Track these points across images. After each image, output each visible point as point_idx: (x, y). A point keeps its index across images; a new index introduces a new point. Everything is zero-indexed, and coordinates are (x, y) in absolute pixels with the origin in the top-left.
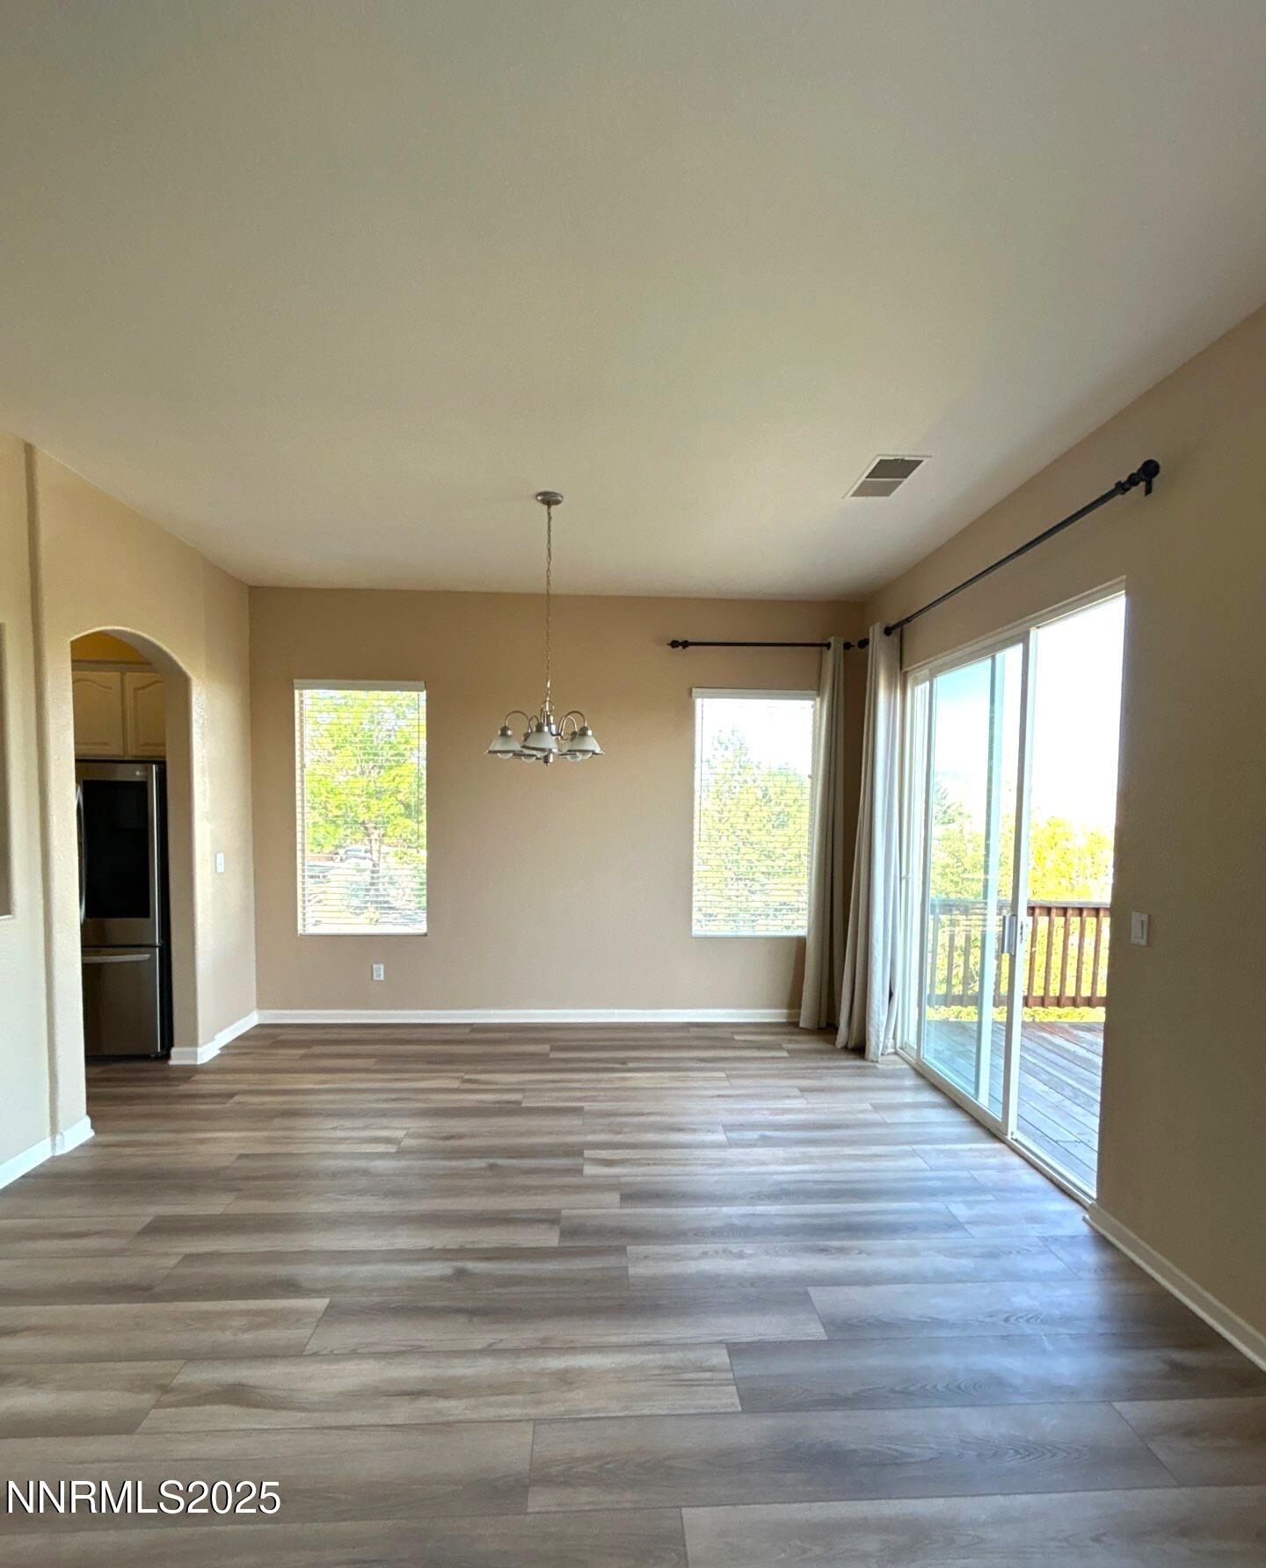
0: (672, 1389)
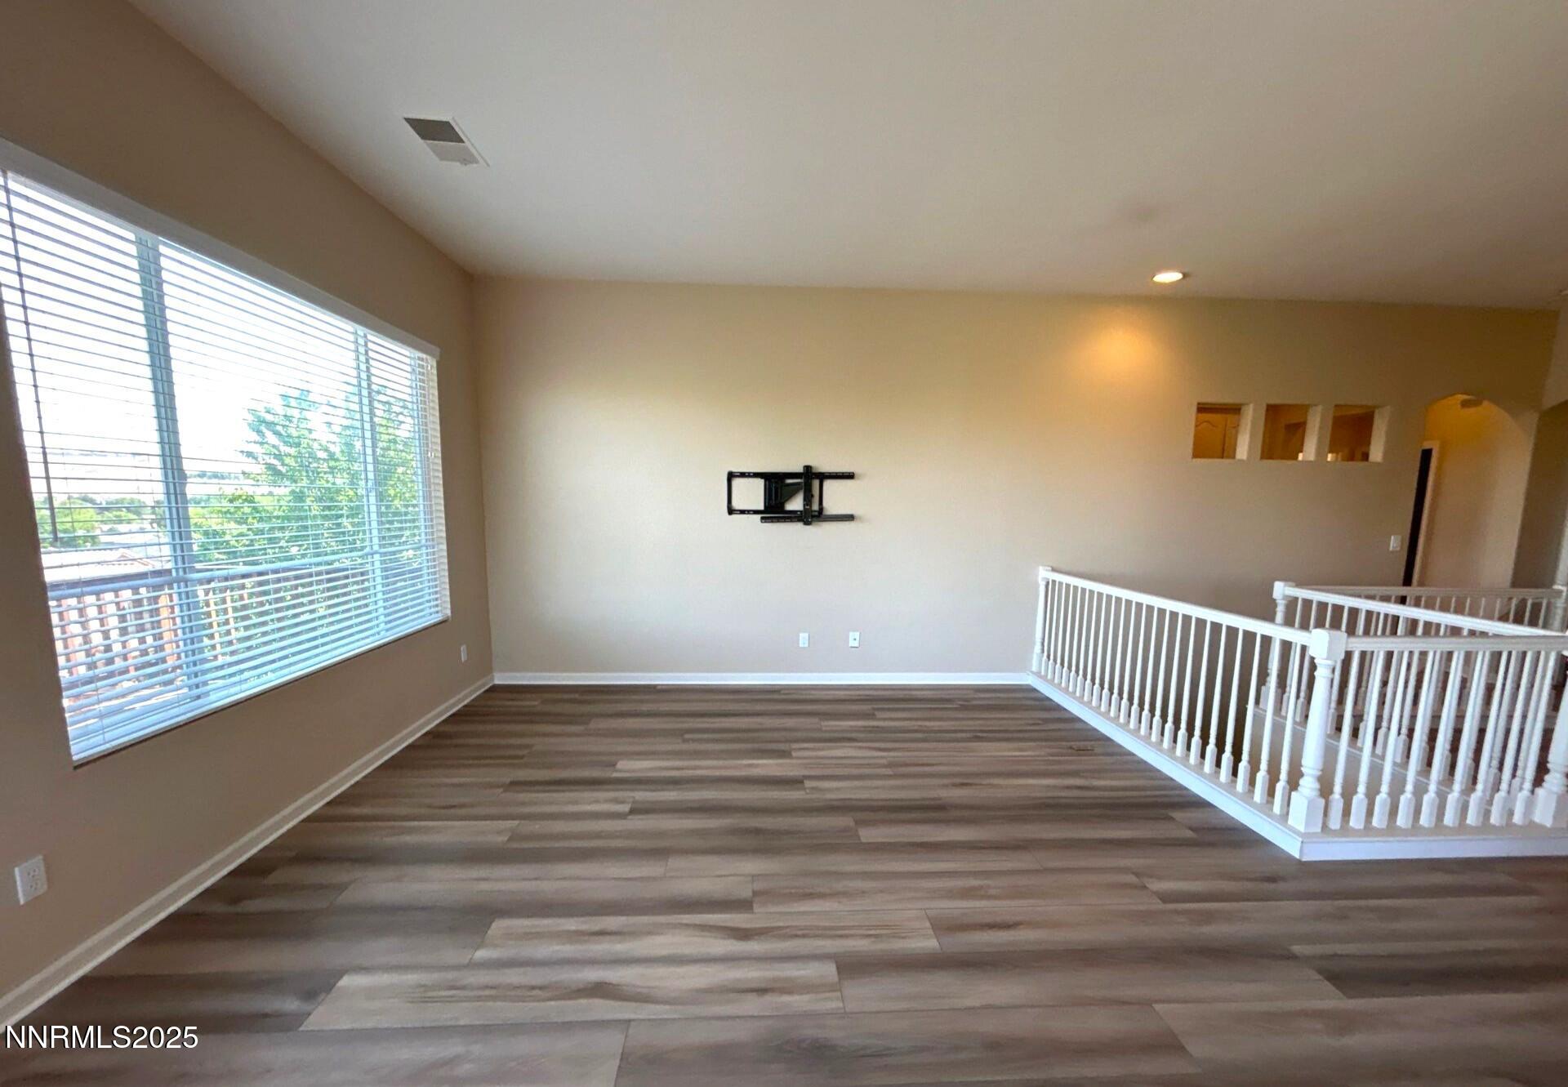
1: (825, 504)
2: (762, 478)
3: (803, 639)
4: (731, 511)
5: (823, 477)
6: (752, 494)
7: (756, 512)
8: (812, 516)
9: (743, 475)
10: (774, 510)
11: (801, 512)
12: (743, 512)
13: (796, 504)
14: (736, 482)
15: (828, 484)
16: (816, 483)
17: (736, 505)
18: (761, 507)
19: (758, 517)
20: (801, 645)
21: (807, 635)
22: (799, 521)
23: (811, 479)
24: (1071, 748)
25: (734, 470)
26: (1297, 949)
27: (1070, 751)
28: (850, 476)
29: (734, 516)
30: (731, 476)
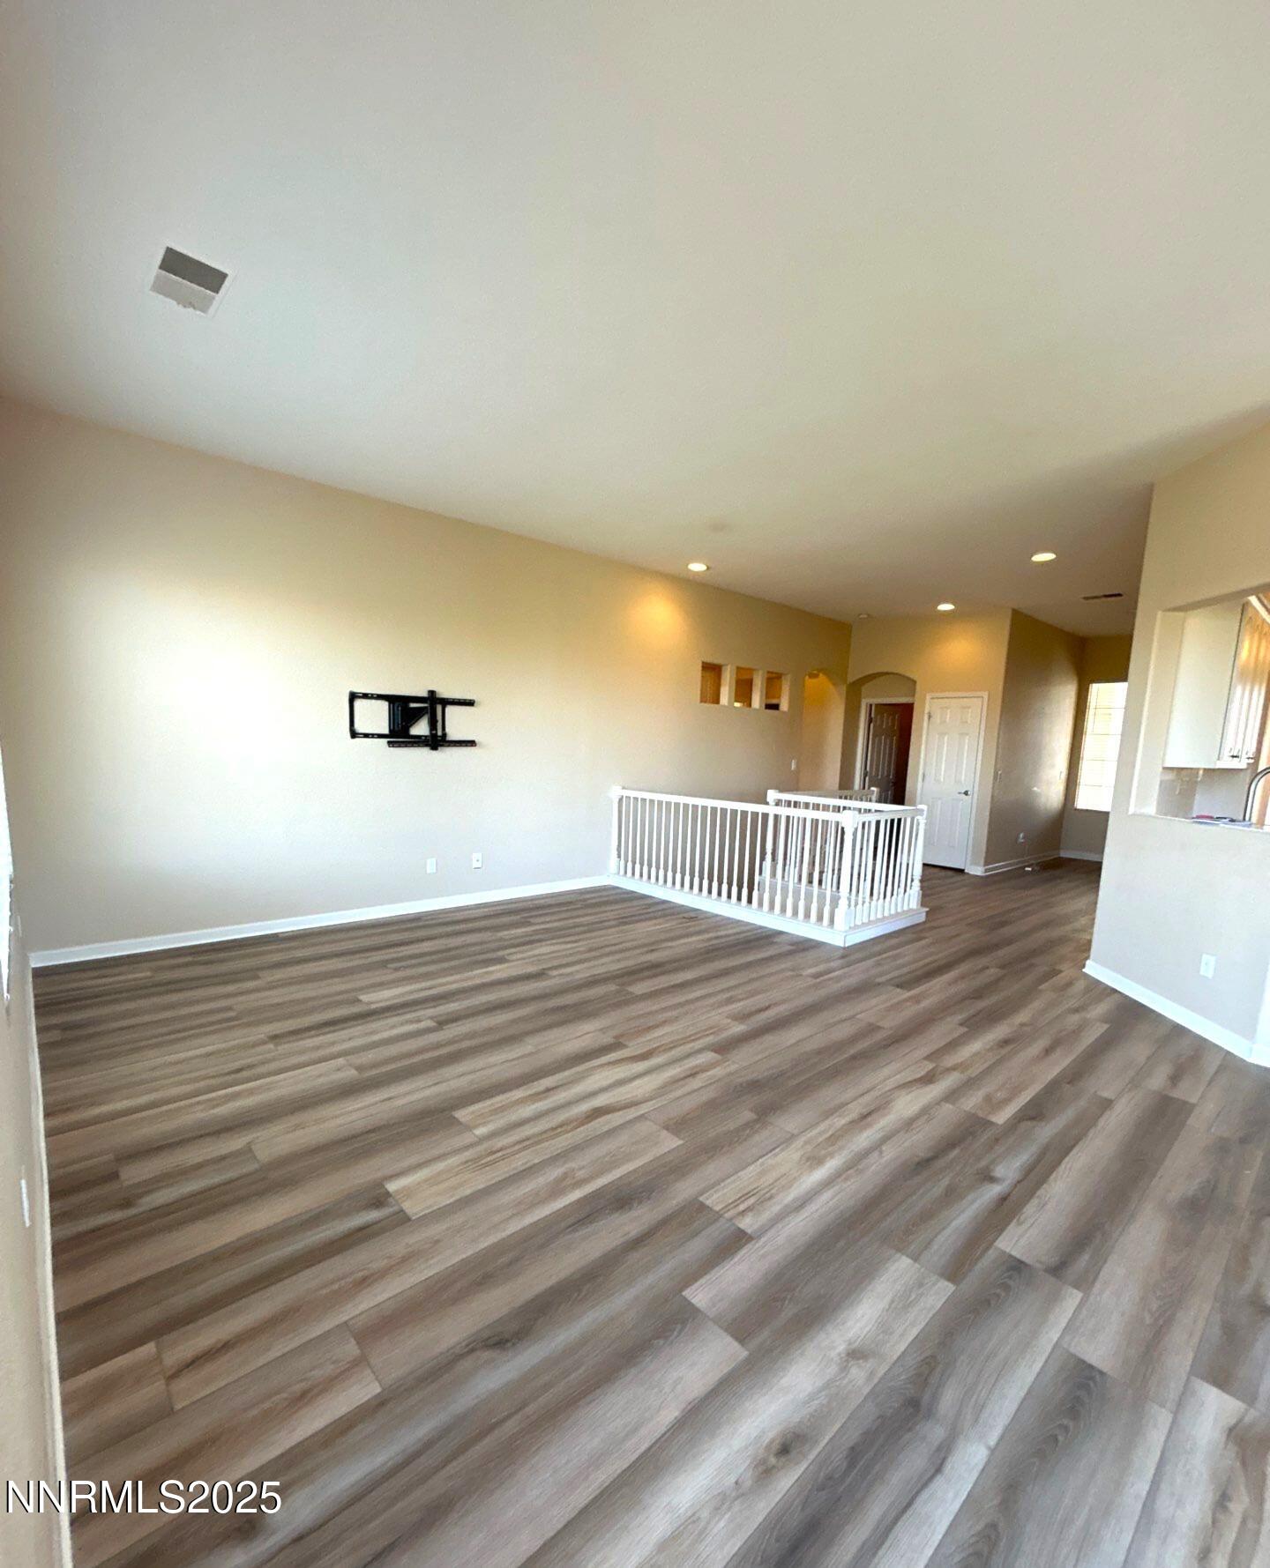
0: (749, 1189)
1: (447, 730)
2: (386, 700)
3: (431, 867)
4: (354, 734)
5: (446, 702)
6: (375, 717)
7: (381, 736)
8: (436, 741)
9: (365, 696)
10: (399, 734)
11: (426, 736)
12: (366, 736)
13: (421, 728)
14: (358, 703)
15: (450, 710)
16: (439, 708)
17: (359, 728)
18: (386, 731)
19: (385, 741)
20: (428, 871)
21: (434, 860)
22: (426, 746)
23: (434, 704)
24: (684, 918)
25: (355, 690)
26: (879, 980)
27: (684, 920)
28: (470, 703)
29: (357, 740)
30: (353, 697)
